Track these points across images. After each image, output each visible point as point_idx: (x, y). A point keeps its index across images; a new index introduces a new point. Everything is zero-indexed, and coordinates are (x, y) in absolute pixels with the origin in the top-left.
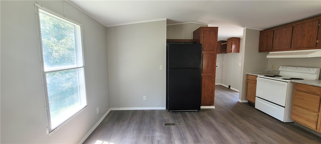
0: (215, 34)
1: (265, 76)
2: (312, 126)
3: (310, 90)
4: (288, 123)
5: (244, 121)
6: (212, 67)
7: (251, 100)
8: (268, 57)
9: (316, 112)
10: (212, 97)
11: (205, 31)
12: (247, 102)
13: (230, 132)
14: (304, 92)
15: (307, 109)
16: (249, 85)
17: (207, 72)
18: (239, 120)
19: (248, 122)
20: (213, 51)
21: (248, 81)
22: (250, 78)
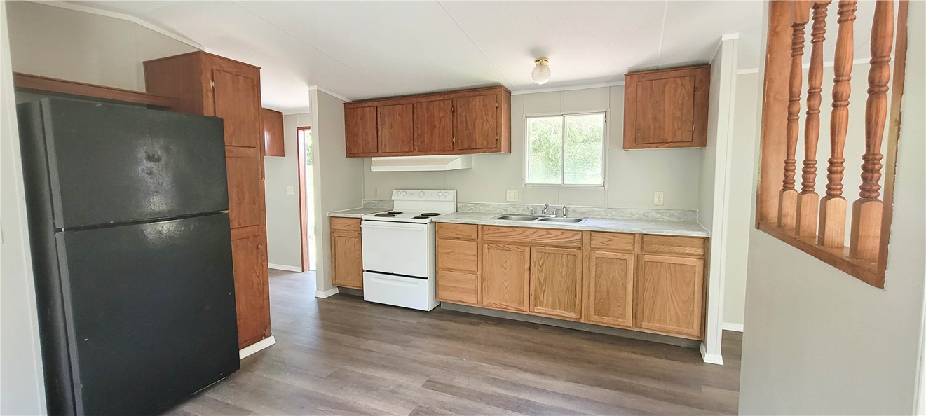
0: (253, 88)
1: (376, 215)
2: (471, 300)
3: (462, 233)
4: (435, 310)
5: (369, 342)
6: (255, 204)
7: (350, 283)
8: (374, 169)
9: (473, 272)
10: (262, 308)
11: (220, 71)
12: (336, 291)
13: (369, 388)
14: (454, 238)
15: (461, 271)
16: (339, 246)
17: (240, 224)
18: (360, 347)
19: (381, 341)
20: (252, 149)
21: (336, 234)
22: (340, 225)
